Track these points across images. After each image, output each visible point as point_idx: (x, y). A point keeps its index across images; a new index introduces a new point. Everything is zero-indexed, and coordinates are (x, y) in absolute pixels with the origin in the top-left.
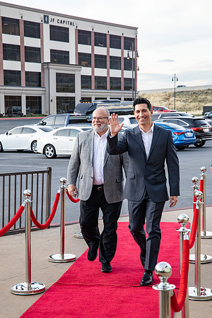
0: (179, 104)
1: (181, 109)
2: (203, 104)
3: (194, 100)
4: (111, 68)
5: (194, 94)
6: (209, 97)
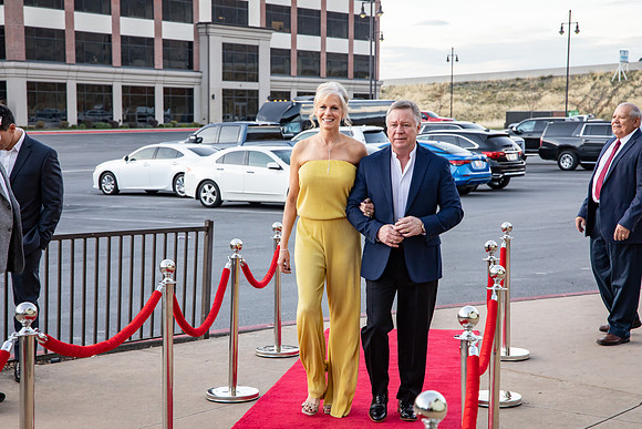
0: (460, 107)
1: (463, 117)
2: (505, 108)
3: (490, 100)
4: (329, 35)
5: (487, 88)
6: (518, 95)
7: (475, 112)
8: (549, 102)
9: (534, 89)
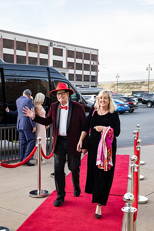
1: (121, 92)
2: (132, 90)
4: (84, 70)
5: (127, 85)
6: (135, 86)
7: (124, 91)
8: (144, 89)
9: (140, 85)
